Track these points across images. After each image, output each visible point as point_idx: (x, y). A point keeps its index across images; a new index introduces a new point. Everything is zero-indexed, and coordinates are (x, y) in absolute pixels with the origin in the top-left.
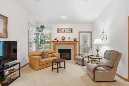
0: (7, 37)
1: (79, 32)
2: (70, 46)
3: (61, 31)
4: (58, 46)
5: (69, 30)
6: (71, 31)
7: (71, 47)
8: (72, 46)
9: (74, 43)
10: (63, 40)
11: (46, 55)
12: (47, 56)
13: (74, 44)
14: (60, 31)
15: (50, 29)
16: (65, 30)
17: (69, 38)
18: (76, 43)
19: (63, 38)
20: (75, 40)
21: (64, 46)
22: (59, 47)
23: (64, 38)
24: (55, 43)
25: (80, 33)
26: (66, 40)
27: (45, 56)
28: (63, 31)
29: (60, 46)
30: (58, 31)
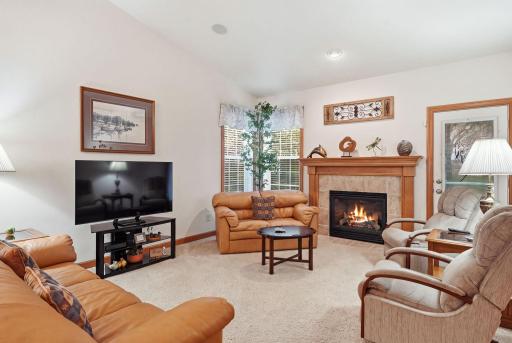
0: (152, 152)
1: (432, 111)
2: (382, 178)
3: (340, 117)
4: (330, 177)
5: (374, 106)
6: (387, 108)
7: (384, 182)
8: (388, 179)
9: (402, 167)
10: (347, 154)
11: (267, 208)
12: (267, 212)
13: (397, 172)
14: (337, 114)
15: (297, 112)
16: (356, 108)
17: (373, 145)
18: (413, 166)
19: (346, 145)
20: (405, 151)
21: (353, 178)
22: (330, 182)
23: (349, 144)
24: (316, 167)
25: (437, 116)
26: (362, 152)
27: (260, 212)
28: (347, 113)
29: (335, 177)
30: (329, 116)
